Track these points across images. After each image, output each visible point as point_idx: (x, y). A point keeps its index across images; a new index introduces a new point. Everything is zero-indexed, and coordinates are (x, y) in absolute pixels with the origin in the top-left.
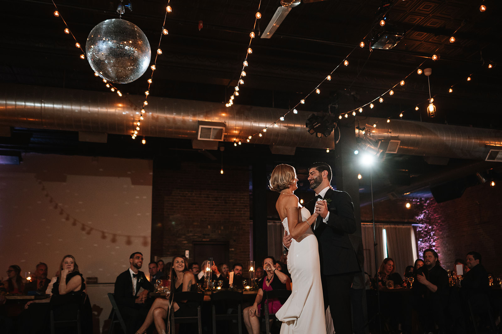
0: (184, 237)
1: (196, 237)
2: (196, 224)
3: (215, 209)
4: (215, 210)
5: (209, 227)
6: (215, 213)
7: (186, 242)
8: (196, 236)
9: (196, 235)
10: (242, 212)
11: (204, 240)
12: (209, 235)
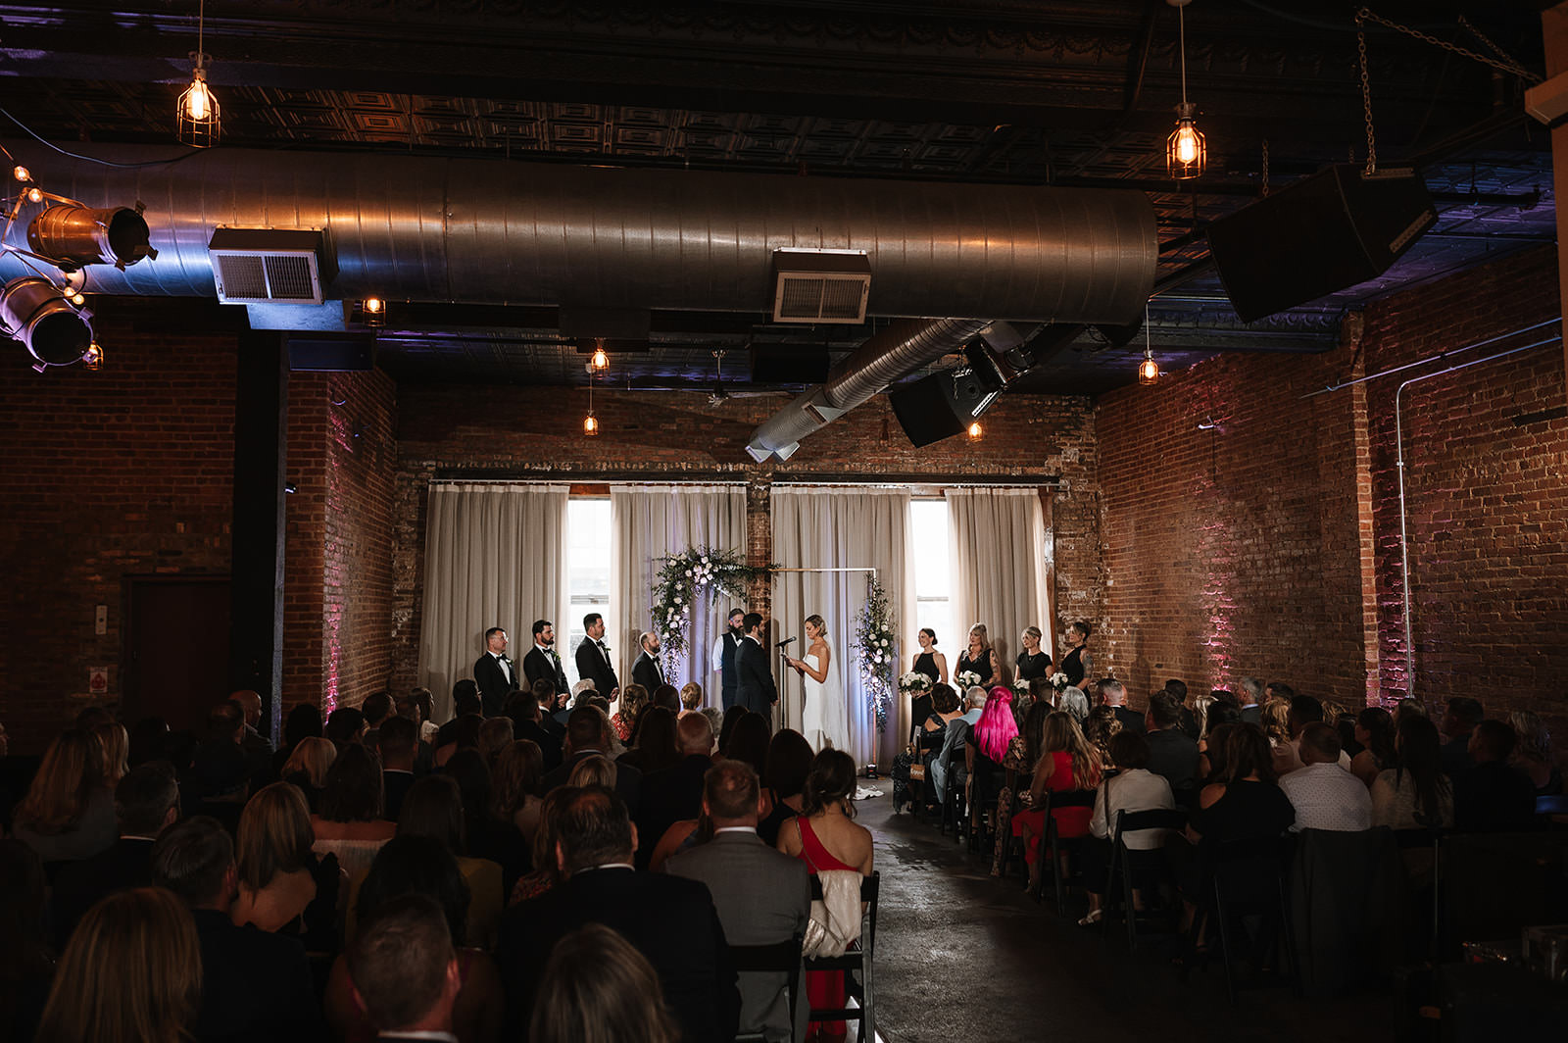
0: (91, 561)
1: (132, 561)
2: (134, 517)
3: (203, 467)
4: (203, 472)
5: (181, 527)
6: (201, 481)
7: (98, 578)
8: (135, 558)
9: (132, 553)
10: (300, 476)
11: (160, 570)
12: (179, 553)
